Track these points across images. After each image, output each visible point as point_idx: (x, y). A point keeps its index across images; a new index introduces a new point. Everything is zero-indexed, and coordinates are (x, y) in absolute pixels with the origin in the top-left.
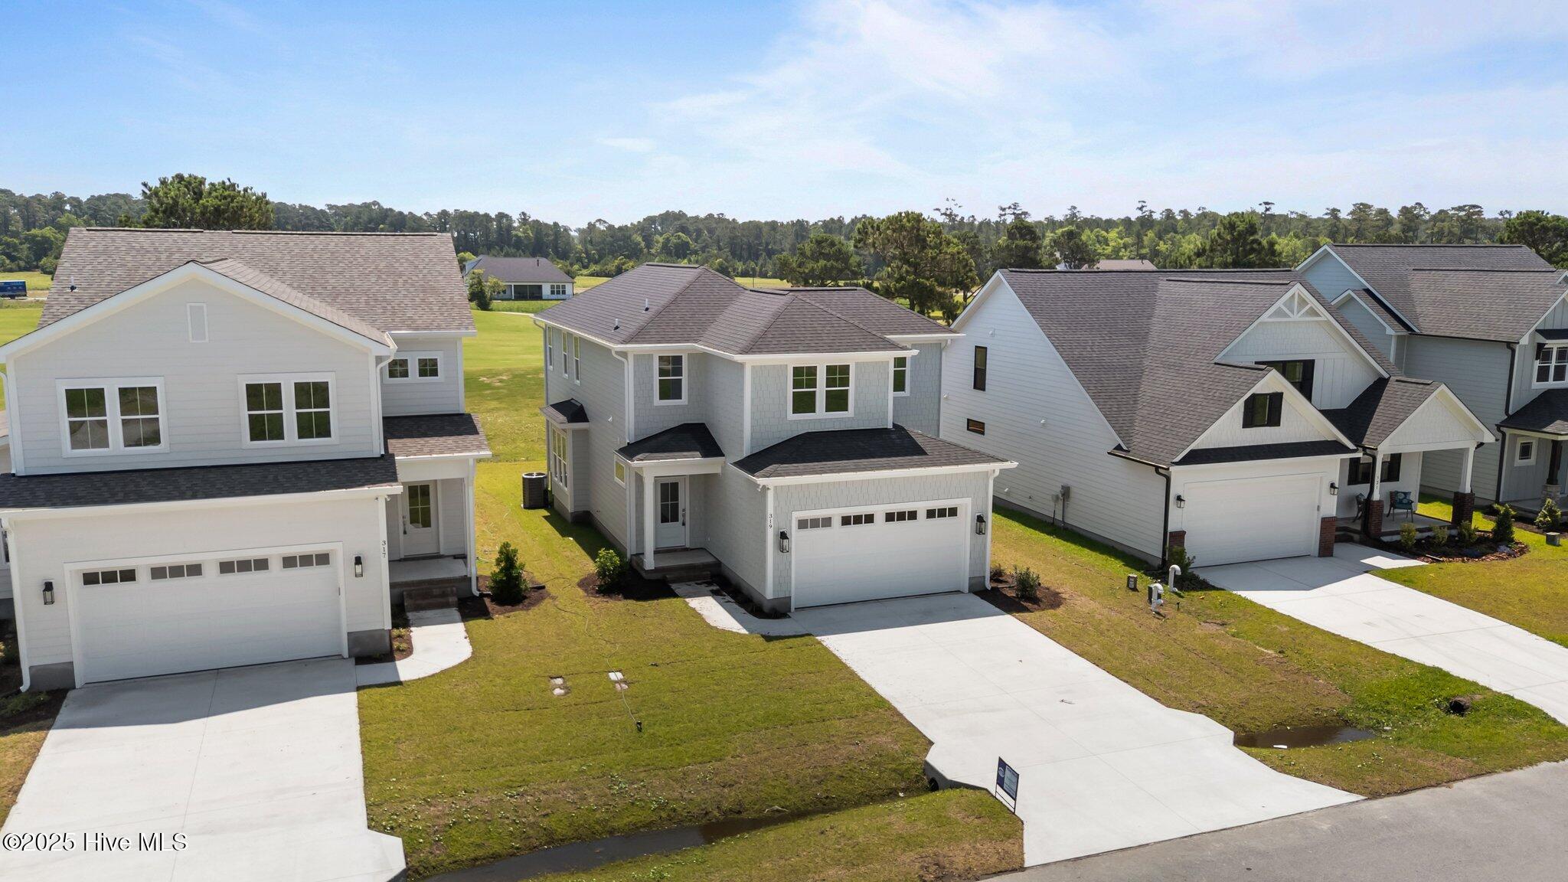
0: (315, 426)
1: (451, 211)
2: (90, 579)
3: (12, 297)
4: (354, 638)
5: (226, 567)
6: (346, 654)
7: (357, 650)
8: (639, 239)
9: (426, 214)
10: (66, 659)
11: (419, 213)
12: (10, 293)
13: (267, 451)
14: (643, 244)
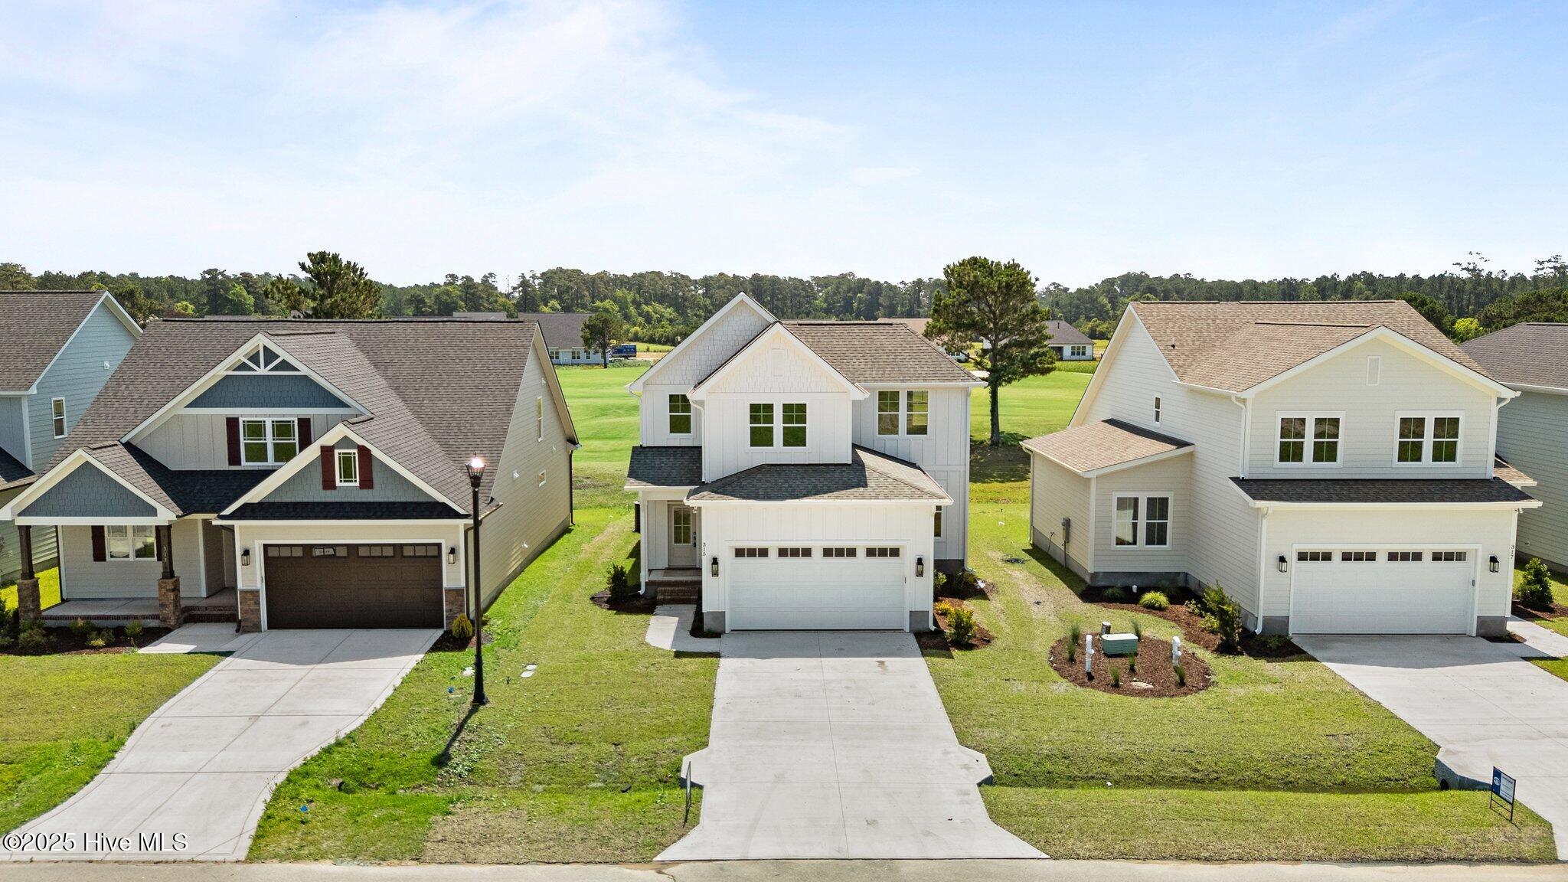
0: (1445, 452)
1: (926, 280)
2: (1302, 557)
3: (626, 357)
4: (1482, 621)
5: (1393, 557)
6: (1474, 634)
7: (1482, 631)
8: (1106, 301)
9: (902, 283)
10: (1283, 614)
11: (894, 282)
12: (625, 354)
13: (1410, 470)
14: (1109, 306)
